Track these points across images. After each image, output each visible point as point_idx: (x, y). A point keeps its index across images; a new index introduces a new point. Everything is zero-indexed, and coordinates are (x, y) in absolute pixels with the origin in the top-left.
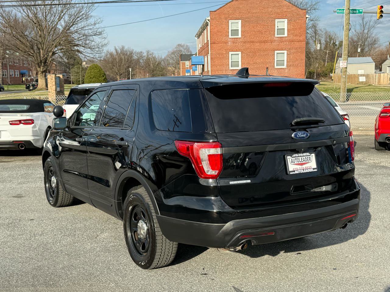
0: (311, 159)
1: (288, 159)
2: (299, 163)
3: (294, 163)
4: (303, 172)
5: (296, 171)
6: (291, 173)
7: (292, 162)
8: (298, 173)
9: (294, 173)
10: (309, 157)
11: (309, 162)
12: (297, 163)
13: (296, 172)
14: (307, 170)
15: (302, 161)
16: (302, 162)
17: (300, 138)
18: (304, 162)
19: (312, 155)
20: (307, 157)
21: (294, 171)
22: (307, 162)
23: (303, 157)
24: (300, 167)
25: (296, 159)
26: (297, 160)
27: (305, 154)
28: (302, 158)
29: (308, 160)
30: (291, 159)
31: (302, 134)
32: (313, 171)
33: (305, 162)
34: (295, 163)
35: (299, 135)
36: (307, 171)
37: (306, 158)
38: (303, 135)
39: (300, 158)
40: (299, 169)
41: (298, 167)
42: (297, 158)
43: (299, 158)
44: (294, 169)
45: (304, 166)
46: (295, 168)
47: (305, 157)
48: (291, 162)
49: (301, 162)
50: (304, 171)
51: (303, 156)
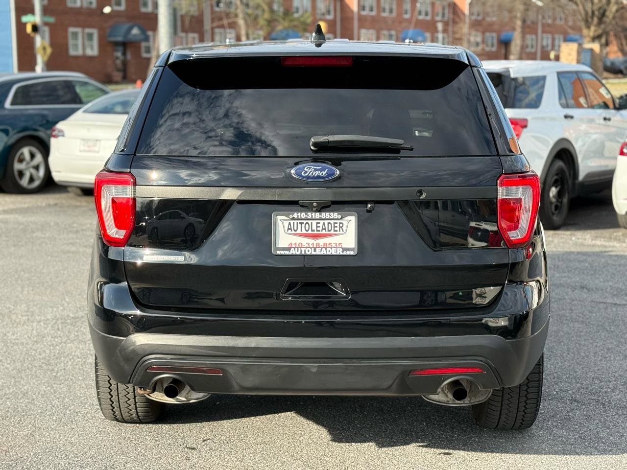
0: (344, 228)
1: (280, 224)
2: (310, 232)
3: (295, 231)
4: (313, 253)
5: (292, 249)
6: (279, 252)
7: (291, 229)
8: (298, 253)
9: (287, 253)
10: (338, 222)
11: (338, 232)
12: (304, 232)
13: (292, 252)
14: (324, 249)
15: (318, 229)
16: (317, 231)
17: (308, 177)
18: (324, 232)
19: (349, 218)
20: (332, 222)
21: (289, 249)
22: (332, 232)
23: (322, 222)
24: (311, 241)
25: (301, 224)
26: (303, 225)
27: (328, 214)
28: (317, 223)
29: (337, 229)
30: (286, 224)
31: (315, 170)
32: (341, 253)
33: (327, 232)
34: (299, 231)
35: (306, 172)
36: (324, 252)
37: (329, 223)
38: (317, 173)
39: (314, 222)
40: (306, 245)
41: (305, 241)
42: (305, 222)
43: (310, 222)
44: (291, 243)
45: (321, 241)
46: (296, 244)
47: (326, 222)
48: (286, 229)
49: (315, 232)
50: (315, 251)
51: (321, 219)
